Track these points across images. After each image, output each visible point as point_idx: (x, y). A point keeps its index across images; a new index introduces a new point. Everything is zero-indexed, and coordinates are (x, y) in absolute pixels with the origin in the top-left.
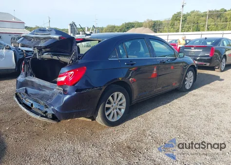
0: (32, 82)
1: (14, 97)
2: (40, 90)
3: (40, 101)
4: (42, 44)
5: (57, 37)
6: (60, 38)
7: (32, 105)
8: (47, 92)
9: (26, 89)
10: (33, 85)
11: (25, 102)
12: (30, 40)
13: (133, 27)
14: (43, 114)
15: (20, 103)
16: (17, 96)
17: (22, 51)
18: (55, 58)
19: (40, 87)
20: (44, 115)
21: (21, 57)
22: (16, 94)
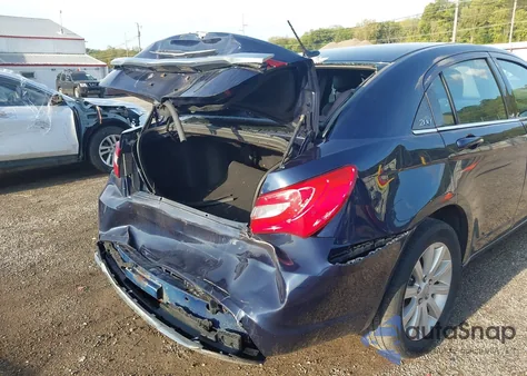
0: (151, 211)
1: (96, 256)
2: (178, 236)
3: (188, 281)
4: (192, 89)
5: (255, 59)
6: (265, 64)
7: (160, 292)
8: (206, 246)
9: (129, 230)
10: (152, 220)
11: (135, 279)
12: (144, 78)
13: (330, 39)
14: (204, 333)
15: (121, 284)
16: (105, 256)
17: (93, 107)
18: (225, 132)
19: (178, 229)
20: (211, 337)
21: (92, 123)
22: (101, 245)
